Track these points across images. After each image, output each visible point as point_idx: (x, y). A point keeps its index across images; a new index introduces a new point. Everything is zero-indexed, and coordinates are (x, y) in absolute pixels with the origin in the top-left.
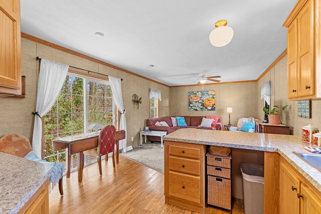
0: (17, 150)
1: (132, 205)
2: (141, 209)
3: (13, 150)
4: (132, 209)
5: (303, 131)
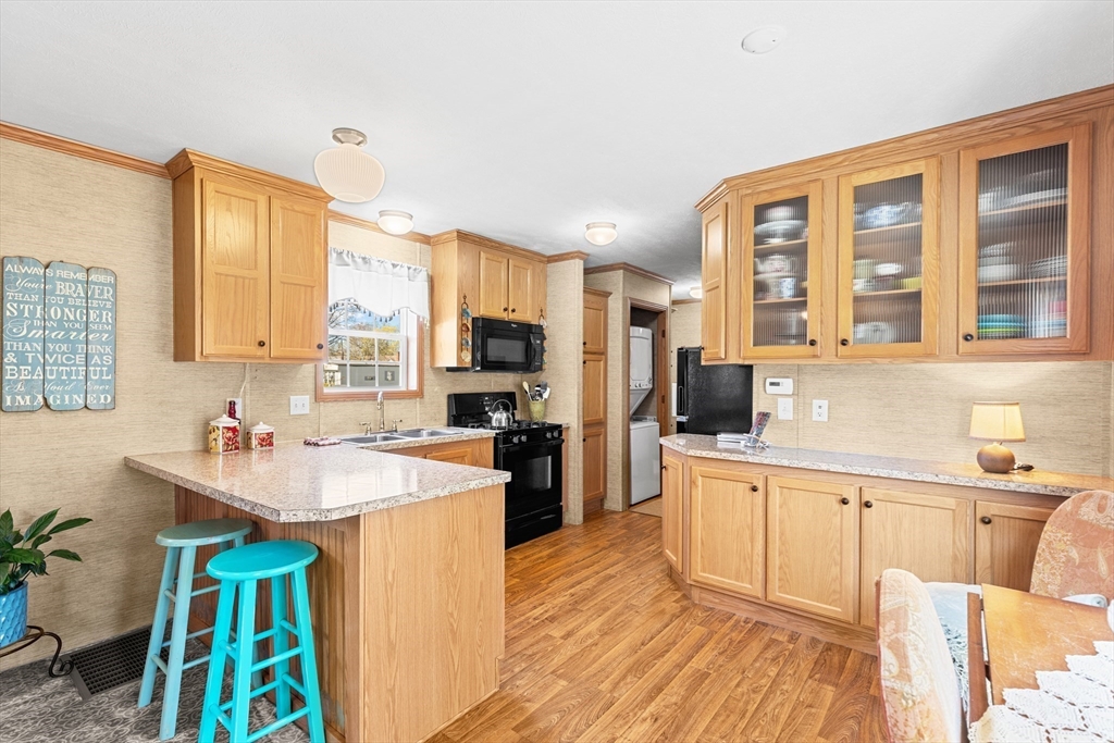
0: (1074, 554)
1: (604, 700)
2: (579, 684)
3: (1063, 547)
4: (605, 686)
5: (225, 431)
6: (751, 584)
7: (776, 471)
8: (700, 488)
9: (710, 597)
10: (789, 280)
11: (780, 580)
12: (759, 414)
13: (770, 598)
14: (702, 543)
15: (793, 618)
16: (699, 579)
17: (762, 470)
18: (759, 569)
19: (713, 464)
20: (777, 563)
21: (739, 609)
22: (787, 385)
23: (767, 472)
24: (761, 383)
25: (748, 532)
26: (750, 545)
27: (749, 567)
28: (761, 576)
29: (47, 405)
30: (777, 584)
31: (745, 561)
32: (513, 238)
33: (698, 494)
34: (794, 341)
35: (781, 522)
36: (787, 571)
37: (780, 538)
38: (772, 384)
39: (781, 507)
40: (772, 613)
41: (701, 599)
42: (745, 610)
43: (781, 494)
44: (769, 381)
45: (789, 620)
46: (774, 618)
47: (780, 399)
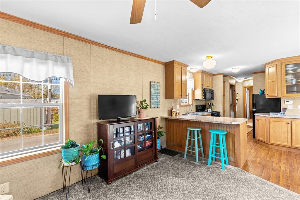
6: (288, 143)
7: (294, 119)
8: (272, 124)
9: (275, 147)
10: (295, 80)
11: (296, 142)
12: (283, 108)
13: (293, 146)
14: (273, 135)
15: (298, 150)
16: (272, 143)
17: (290, 119)
18: (290, 140)
19: (276, 118)
20: (295, 139)
21: (283, 149)
22: (291, 102)
23: (291, 120)
24: (283, 102)
25: (286, 133)
26: (287, 135)
27: (287, 140)
28: (290, 141)
29: (154, 107)
30: (295, 143)
31: (285, 138)
32: (210, 71)
33: (271, 125)
34: (295, 93)
35: (296, 130)
36: (298, 140)
37: (296, 133)
38: (287, 102)
39: (296, 127)
40: (293, 149)
41: (272, 147)
42: (285, 149)
43: (296, 124)
44: (286, 101)
45: (297, 151)
46: (293, 150)
47: (289, 105)
